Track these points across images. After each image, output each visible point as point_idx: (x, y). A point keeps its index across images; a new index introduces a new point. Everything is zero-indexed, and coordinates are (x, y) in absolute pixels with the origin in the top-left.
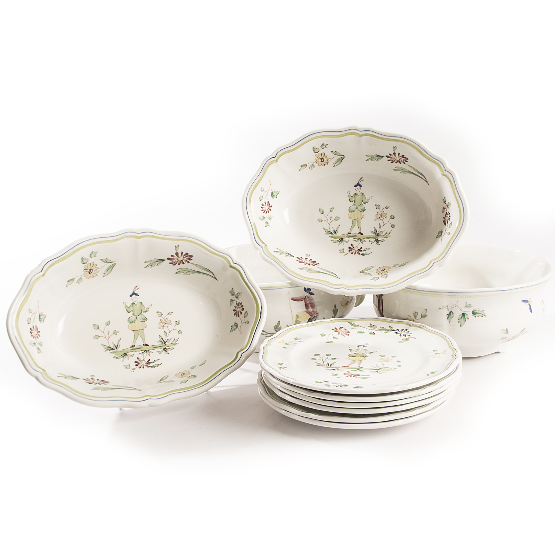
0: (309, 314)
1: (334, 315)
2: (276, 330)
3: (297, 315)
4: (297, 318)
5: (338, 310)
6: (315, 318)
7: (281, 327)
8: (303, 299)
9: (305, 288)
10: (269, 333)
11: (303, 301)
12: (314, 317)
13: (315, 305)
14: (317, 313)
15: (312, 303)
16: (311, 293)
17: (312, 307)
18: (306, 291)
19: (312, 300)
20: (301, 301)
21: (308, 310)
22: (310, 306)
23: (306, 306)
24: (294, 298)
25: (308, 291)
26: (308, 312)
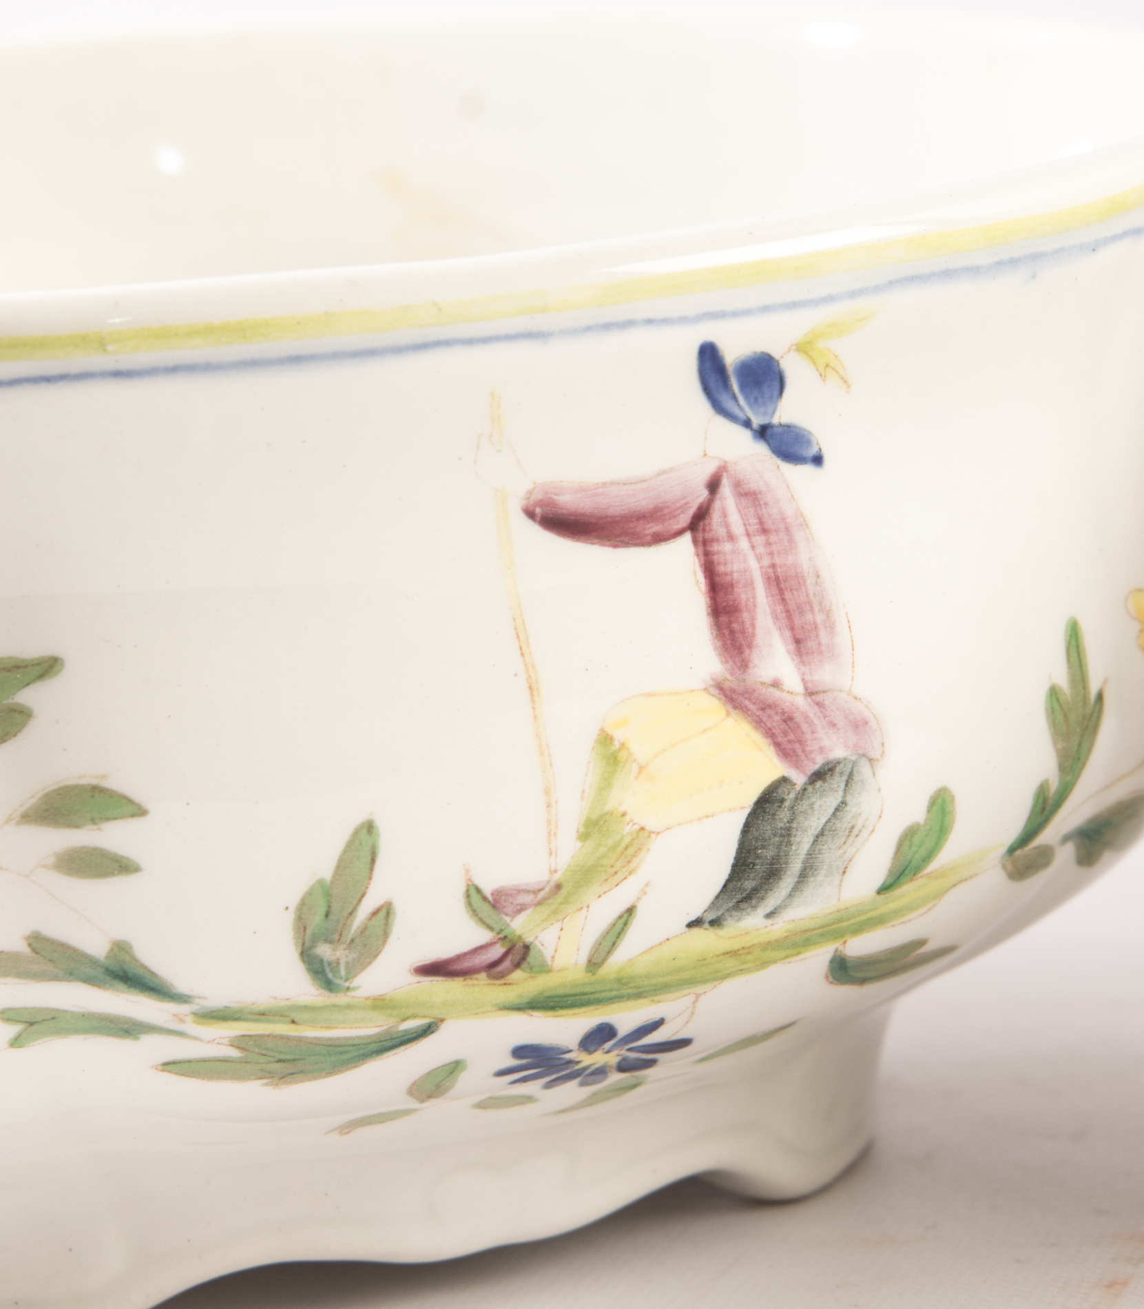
0: (758, 723)
1: (1063, 769)
2: (324, 951)
3: (605, 739)
4: (606, 783)
5: (1100, 697)
6: (838, 782)
7: (386, 912)
8: (685, 519)
9: (709, 356)
10: (217, 998)
11: (688, 537)
12: (819, 776)
13: (828, 613)
14: (859, 725)
15: (799, 579)
16: (788, 427)
17: (792, 629)
18: (729, 404)
19: (799, 535)
20: (658, 539)
21: (744, 665)
22: (775, 617)
23: (723, 619)
24: (569, 501)
25: (754, 403)
26: (748, 693)
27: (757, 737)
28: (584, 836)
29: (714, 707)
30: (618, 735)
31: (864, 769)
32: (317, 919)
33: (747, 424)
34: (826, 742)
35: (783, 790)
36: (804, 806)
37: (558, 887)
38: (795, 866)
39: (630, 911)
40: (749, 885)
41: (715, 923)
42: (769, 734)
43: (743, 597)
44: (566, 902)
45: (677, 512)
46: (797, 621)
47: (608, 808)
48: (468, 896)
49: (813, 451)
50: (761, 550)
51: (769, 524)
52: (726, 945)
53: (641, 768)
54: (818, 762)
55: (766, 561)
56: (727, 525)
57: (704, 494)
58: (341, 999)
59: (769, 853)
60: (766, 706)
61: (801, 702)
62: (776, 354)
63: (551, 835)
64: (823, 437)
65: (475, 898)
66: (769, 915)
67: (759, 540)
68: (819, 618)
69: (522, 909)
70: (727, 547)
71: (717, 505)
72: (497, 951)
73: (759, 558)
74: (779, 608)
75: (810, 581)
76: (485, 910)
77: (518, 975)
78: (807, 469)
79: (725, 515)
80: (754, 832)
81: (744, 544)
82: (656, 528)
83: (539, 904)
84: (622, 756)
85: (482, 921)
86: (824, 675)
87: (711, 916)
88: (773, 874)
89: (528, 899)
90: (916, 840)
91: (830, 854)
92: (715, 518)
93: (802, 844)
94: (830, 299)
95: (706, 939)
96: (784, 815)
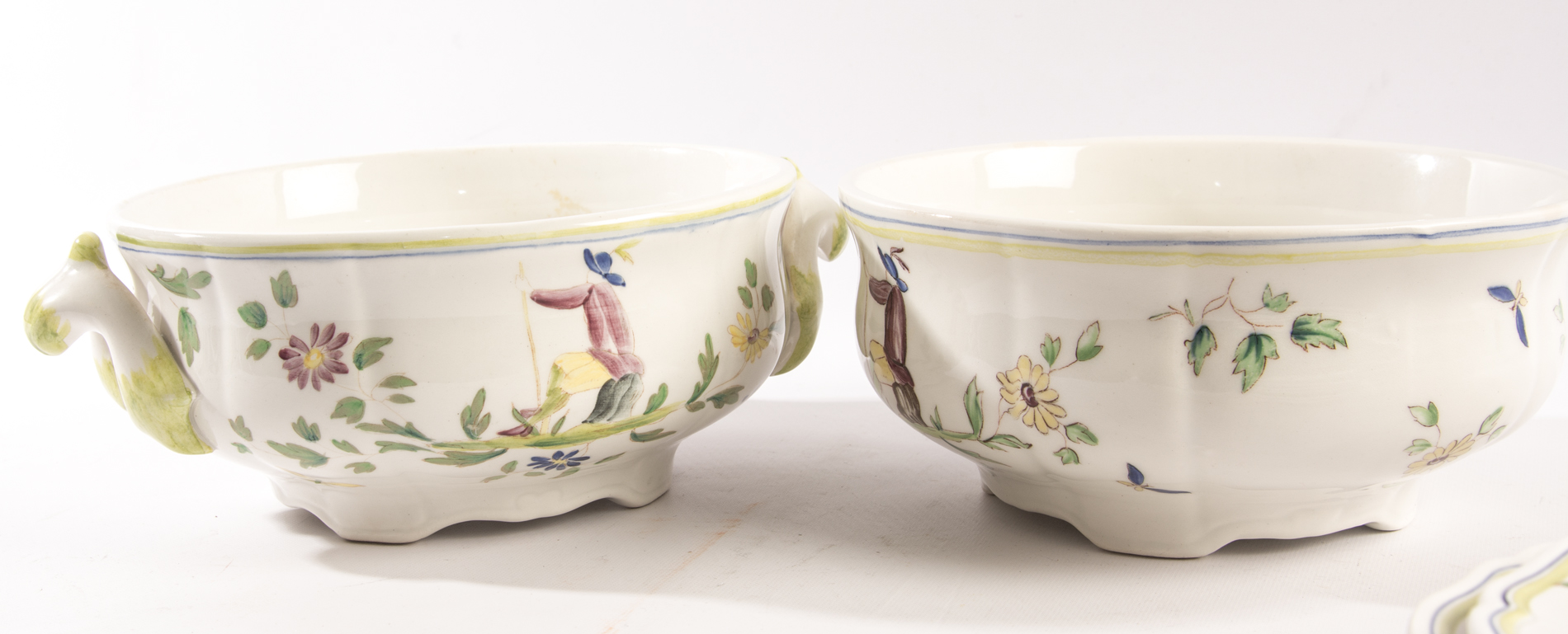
0: (603, 362)
1: (704, 378)
2: (470, 427)
3: (555, 366)
4: (555, 379)
5: (717, 357)
6: (629, 381)
7: (488, 416)
8: (581, 301)
9: (587, 253)
10: (439, 440)
11: (582, 306)
12: (623, 379)
13: (627, 330)
14: (636, 364)
15: (618, 320)
16: (614, 275)
17: (615, 335)
18: (594, 267)
19: (617, 307)
20: (573, 307)
21: (599, 345)
22: (609, 331)
23: (593, 331)
24: (544, 295)
25: (602, 267)
26: (601, 354)
27: (603, 366)
28: (548, 395)
29: (589, 357)
30: (559, 365)
31: (638, 377)
32: (468, 417)
33: (601, 273)
34: (625, 369)
35: (611, 383)
36: (618, 387)
37: (541, 410)
38: (616, 406)
39: (564, 418)
40: (601, 411)
41: (591, 422)
42: (607, 366)
43: (600, 325)
44: (543, 414)
45: (579, 299)
46: (616, 332)
47: (556, 386)
48: (513, 412)
49: (622, 282)
50: (605, 311)
51: (608, 303)
52: (595, 429)
53: (566, 375)
54: (623, 374)
55: (607, 314)
56: (594, 303)
57: (588, 294)
58: (476, 441)
59: (607, 401)
60: (606, 357)
61: (617, 357)
62: (609, 253)
63: (538, 394)
64: (625, 277)
65: (515, 412)
66: (608, 420)
67: (605, 308)
68: (624, 332)
69: (530, 416)
70: (595, 310)
71: (591, 297)
72: (523, 429)
73: (605, 313)
74: (611, 328)
75: (621, 320)
76: (518, 416)
77: (530, 436)
78: (620, 287)
79: (594, 300)
80: (602, 395)
81: (600, 309)
82: (572, 304)
83: (535, 414)
84: (561, 371)
85: (518, 419)
86: (625, 349)
87: (590, 420)
88: (609, 408)
89: (532, 413)
90: (655, 399)
91: (627, 402)
92: (591, 301)
93: (618, 399)
94: (625, 237)
95: (588, 427)
96: (612, 390)
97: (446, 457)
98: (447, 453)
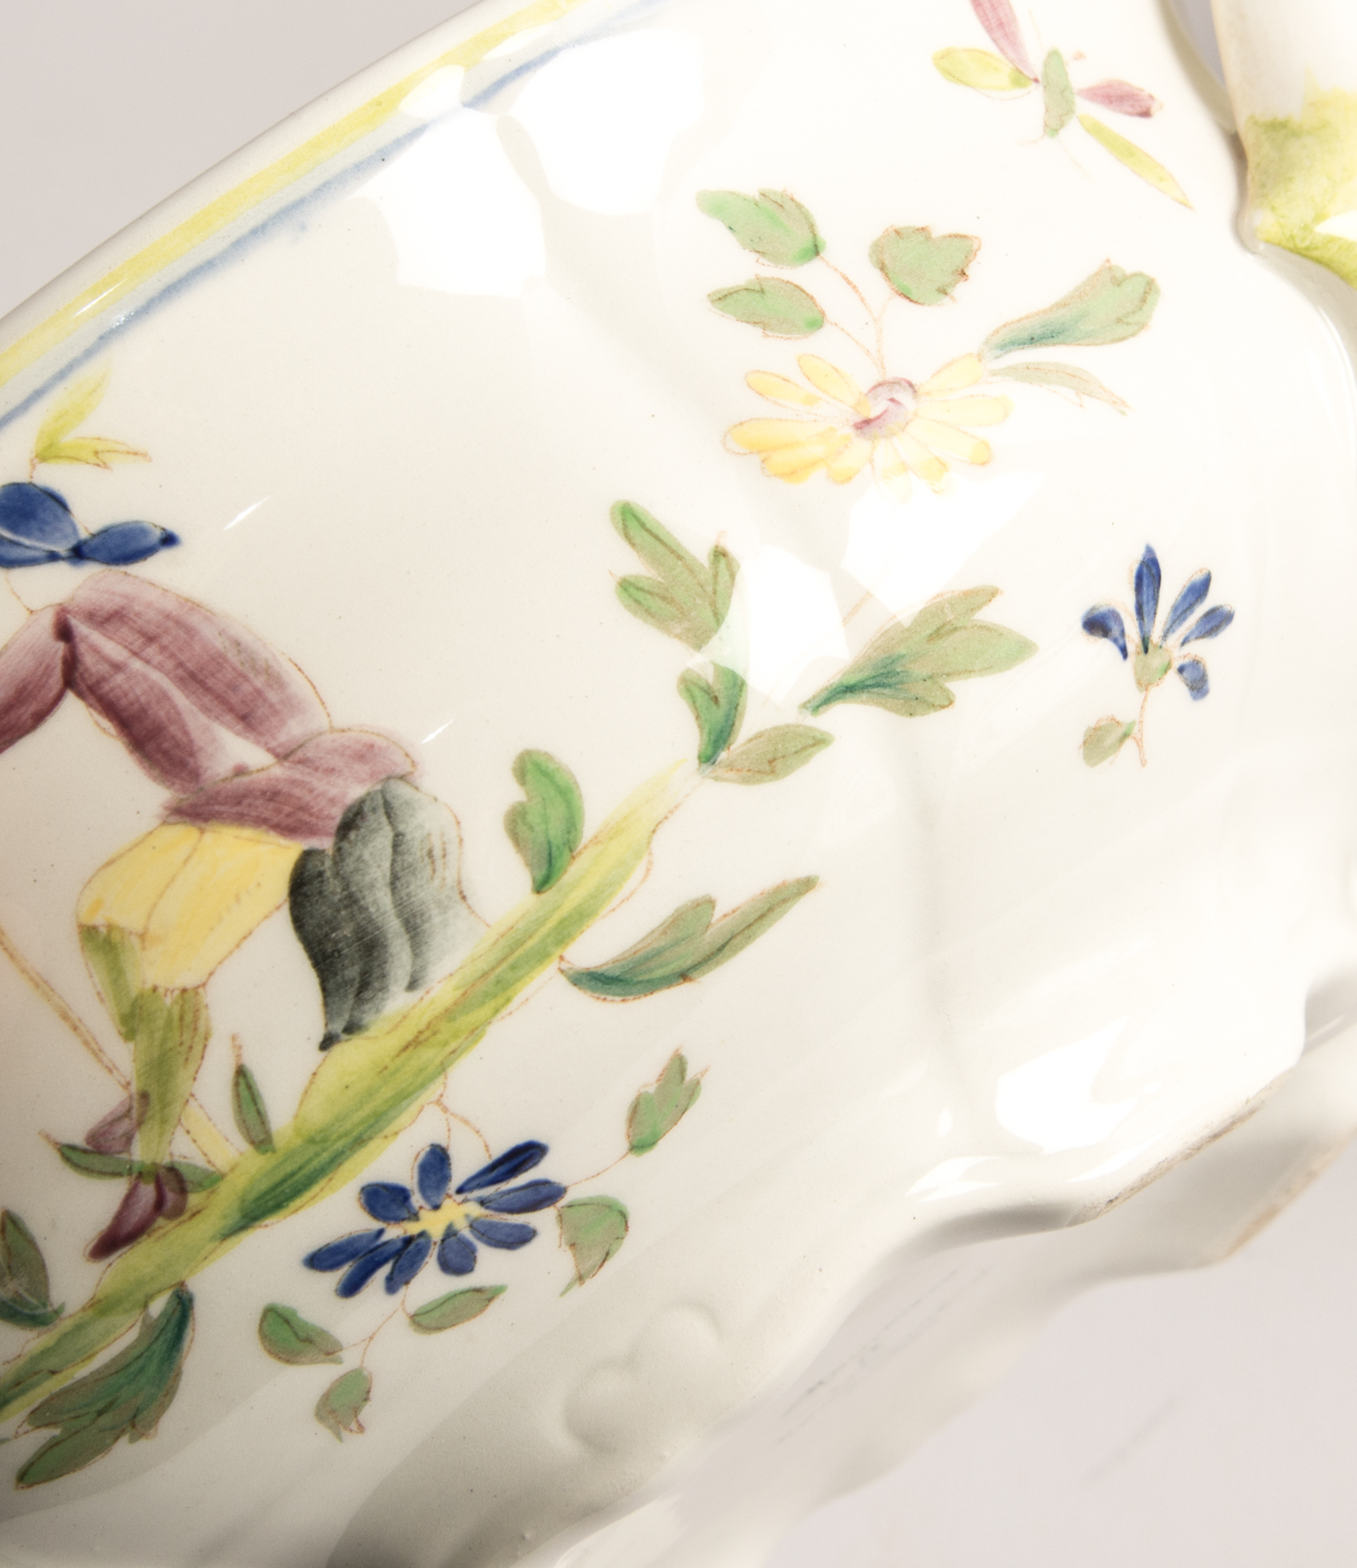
3: (88, 932)
4: (115, 972)
6: (376, 820)
8: (55, 681)
11: (70, 696)
12: (347, 827)
13: (267, 672)
14: (365, 753)
15: (219, 660)
16: (106, 532)
17: (231, 709)
18: (15, 553)
19: (194, 620)
20: (40, 717)
21: (195, 775)
22: (206, 710)
23: (150, 747)
25: (43, 534)
26: (214, 798)
27: (248, 833)
28: (129, 1034)
29: (183, 835)
30: (98, 920)
31: (401, 790)
33: (53, 557)
34: (333, 792)
35: (313, 865)
36: (350, 864)
37: (144, 1096)
38: (393, 925)
39: (241, 1073)
40: (353, 972)
41: (352, 1028)
42: (260, 822)
43: (162, 713)
44: (165, 1105)
45: (44, 680)
46: (234, 699)
47: (134, 993)
48: (67, 1159)
49: (157, 535)
50: (158, 658)
51: (152, 629)
52: (395, 1041)
53: (142, 936)
54: (337, 814)
55: (170, 664)
56: (105, 659)
57: (61, 647)
58: (64, 1325)
59: (347, 931)
60: (239, 798)
61: (279, 772)
62: (21, 477)
63: (97, 1053)
64: (155, 514)
65: (74, 1156)
66: (412, 985)
67: (151, 651)
68: (259, 682)
69: (129, 1139)
70: (119, 679)
71: (82, 648)
72: (148, 1192)
73: (160, 667)
74: (207, 699)
75: (232, 656)
76: (96, 1161)
77: (194, 1200)
78: (164, 556)
79: (96, 650)
80: (310, 923)
81: (136, 665)
82: (33, 707)
83: (140, 1123)
84: (116, 937)
85: (102, 1174)
86: (293, 730)
87: (338, 1026)
88: (371, 947)
89: (125, 1125)
90: (533, 817)
91: (423, 890)
92: (88, 660)
93: (381, 902)
94: (38, 394)
96: (333, 887)
97: (46, 1434)
98: (40, 1417)
